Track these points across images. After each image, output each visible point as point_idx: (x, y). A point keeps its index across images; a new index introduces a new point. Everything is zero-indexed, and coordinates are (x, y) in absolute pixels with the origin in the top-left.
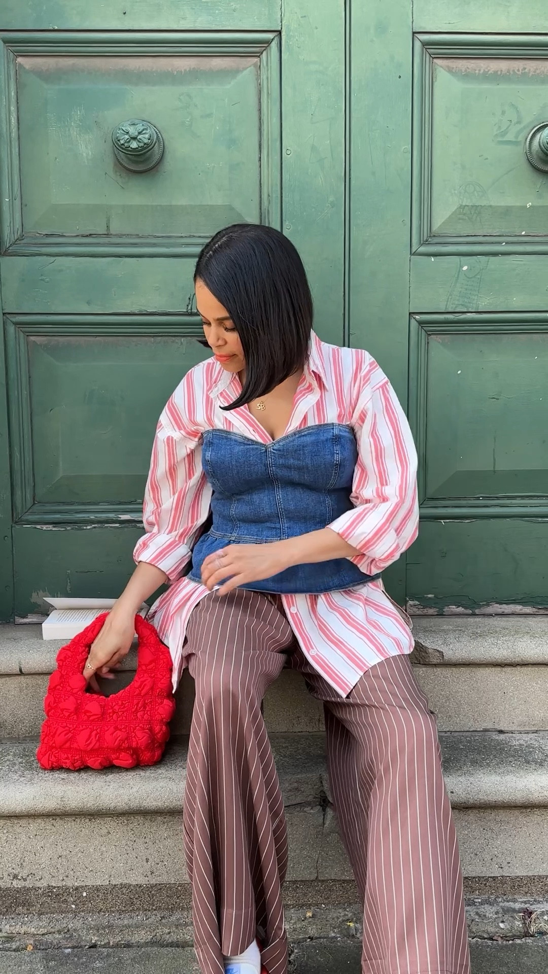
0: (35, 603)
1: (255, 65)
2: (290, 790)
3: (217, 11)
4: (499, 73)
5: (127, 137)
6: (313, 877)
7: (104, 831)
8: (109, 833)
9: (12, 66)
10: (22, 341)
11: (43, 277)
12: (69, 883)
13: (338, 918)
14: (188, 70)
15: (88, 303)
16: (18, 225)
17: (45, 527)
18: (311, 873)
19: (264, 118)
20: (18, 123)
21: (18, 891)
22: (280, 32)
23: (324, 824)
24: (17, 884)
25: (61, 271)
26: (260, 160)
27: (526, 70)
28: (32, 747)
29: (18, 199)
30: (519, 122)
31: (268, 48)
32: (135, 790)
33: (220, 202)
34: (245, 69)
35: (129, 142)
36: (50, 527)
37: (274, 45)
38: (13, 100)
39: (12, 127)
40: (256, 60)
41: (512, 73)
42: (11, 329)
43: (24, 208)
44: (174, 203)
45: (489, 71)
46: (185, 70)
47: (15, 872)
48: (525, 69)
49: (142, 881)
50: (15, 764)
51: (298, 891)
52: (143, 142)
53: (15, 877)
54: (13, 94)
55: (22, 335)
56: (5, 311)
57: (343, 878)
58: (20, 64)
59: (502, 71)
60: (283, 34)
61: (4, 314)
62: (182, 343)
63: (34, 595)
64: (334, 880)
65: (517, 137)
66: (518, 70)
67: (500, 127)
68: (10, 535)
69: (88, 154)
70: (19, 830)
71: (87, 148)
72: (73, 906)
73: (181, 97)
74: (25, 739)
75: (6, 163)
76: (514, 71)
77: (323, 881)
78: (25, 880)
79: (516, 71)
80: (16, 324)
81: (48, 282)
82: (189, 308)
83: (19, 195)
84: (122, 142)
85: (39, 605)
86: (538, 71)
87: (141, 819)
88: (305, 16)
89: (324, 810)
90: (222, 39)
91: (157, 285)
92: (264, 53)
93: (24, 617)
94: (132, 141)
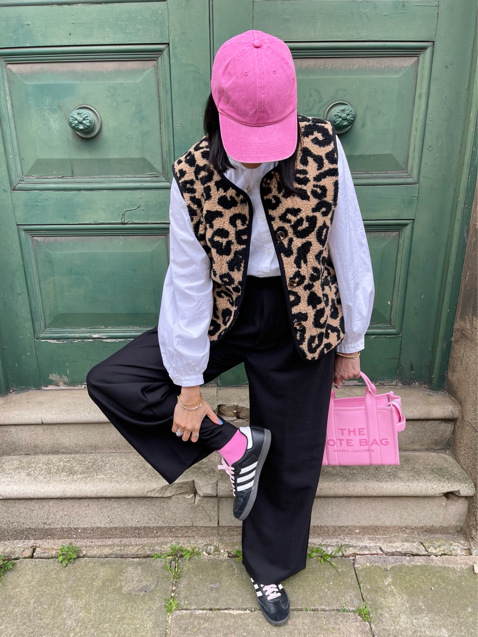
0: (52, 380)
1: (154, 66)
2: (178, 488)
3: (128, 31)
4: (309, 68)
5: (76, 122)
6: (190, 525)
7: (86, 505)
8: (88, 505)
9: (4, 70)
10: (30, 240)
11: (37, 204)
12: (71, 526)
13: (202, 543)
14: (112, 70)
15: (65, 218)
16: (20, 172)
17: (52, 341)
18: (189, 523)
19: (162, 102)
20: (12, 107)
21: (47, 529)
22: (168, 44)
23: (195, 502)
24: (46, 527)
25: (47, 200)
26: (160, 129)
27: (327, 66)
28: (53, 458)
29: (18, 155)
30: (320, 102)
31: (162, 55)
32: (99, 487)
33: (137, 156)
34: (148, 69)
35: (78, 125)
36: (55, 341)
37: (165, 53)
38: (8, 92)
39: (9, 110)
40: (154, 62)
41: (317, 67)
42: (23, 233)
43: (22, 161)
44: (110, 157)
45: (302, 66)
46: (111, 70)
47: (45, 522)
48: (326, 64)
49: (108, 526)
50: (42, 470)
51: (183, 530)
52: (86, 125)
53: (45, 523)
54: (7, 89)
55: (29, 236)
56: (18, 224)
57: (205, 526)
58: (9, 69)
59: (310, 66)
60: (171, 45)
61: (17, 225)
62: (120, 240)
63: (50, 375)
64: (201, 527)
65: (318, 112)
66: (321, 66)
67: (308, 105)
68: (34, 346)
69: (56, 127)
70: (45, 504)
71: (55, 123)
72: (75, 536)
73: (110, 89)
74: (49, 453)
75: (8, 133)
76: (318, 66)
77: (195, 527)
78: (50, 525)
79: (320, 66)
80: (25, 230)
81: (40, 206)
82: (123, 220)
83: (18, 153)
84: (73, 125)
85: (54, 381)
86: (334, 66)
87: (104, 500)
88: (184, 33)
89: (195, 496)
90: (132, 50)
91: (104, 207)
92: (160, 58)
93: (46, 387)
94: (79, 124)
